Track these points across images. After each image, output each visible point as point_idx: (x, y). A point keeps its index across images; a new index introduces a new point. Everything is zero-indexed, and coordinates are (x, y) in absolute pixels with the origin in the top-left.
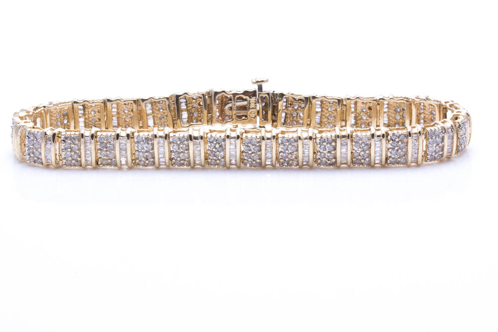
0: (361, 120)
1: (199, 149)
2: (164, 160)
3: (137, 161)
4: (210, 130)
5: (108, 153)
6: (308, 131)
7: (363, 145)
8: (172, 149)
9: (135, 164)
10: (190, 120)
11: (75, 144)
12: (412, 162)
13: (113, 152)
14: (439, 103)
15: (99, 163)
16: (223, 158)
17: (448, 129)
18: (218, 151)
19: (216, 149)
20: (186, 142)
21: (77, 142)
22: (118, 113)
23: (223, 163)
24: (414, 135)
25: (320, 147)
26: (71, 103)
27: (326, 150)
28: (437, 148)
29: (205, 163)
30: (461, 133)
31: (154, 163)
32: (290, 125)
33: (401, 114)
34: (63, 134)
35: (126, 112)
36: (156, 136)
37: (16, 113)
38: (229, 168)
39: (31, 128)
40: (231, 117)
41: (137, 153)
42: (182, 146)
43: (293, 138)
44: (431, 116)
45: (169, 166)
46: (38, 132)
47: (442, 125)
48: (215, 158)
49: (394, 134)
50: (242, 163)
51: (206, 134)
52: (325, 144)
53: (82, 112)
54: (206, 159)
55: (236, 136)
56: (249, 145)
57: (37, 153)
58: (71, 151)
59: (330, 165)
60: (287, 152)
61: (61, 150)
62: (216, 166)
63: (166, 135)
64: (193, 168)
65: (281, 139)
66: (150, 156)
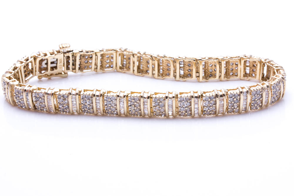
2: (197, 112)
5: (160, 108)
13: (163, 108)
21: (138, 102)
36: (192, 97)
58: (134, 107)
66: (189, 110)
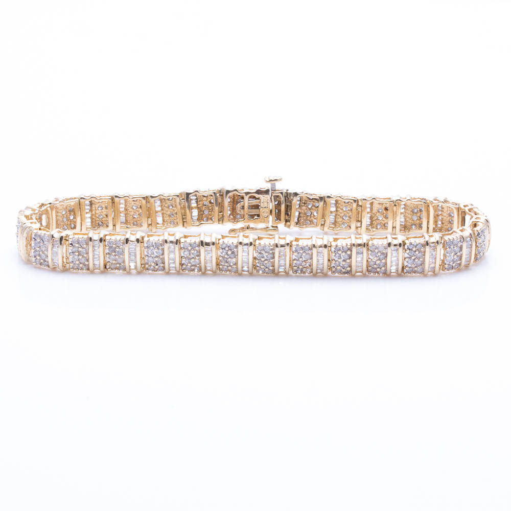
0: (377, 221)
1: (210, 255)
2: (174, 266)
3: (147, 266)
4: (222, 236)
5: (117, 257)
6: (322, 238)
7: (379, 254)
8: (182, 255)
9: (144, 269)
10: (200, 218)
11: (83, 248)
12: (429, 272)
13: (121, 256)
14: (457, 206)
15: (108, 267)
16: (235, 264)
17: (467, 238)
18: (230, 258)
19: (228, 255)
20: (197, 248)
21: (85, 246)
22: (126, 210)
23: (235, 270)
24: (432, 245)
25: (335, 256)
26: (78, 199)
27: (341, 258)
28: (455, 257)
29: (216, 269)
30: (480, 241)
31: (164, 268)
32: (303, 225)
33: (419, 214)
34: (70, 237)
35: (135, 208)
36: (166, 241)
37: (21, 211)
38: (240, 275)
39: (37, 229)
40: (243, 217)
41: (147, 258)
42: (193, 251)
43: (307, 246)
44: (449, 218)
45: (179, 272)
46: (45, 234)
47: (461, 233)
48: (226, 264)
49: (411, 244)
50: (255, 269)
51: (217, 240)
52: (340, 252)
53: (89, 207)
54: (217, 265)
55: (249, 243)
56: (262, 252)
57: (43, 256)
58: (78, 255)
59: (345, 273)
60: (301, 259)
61: (68, 254)
62: (228, 272)
63: (177, 240)
64: (204, 274)
65: (295, 246)
66: (160, 262)
